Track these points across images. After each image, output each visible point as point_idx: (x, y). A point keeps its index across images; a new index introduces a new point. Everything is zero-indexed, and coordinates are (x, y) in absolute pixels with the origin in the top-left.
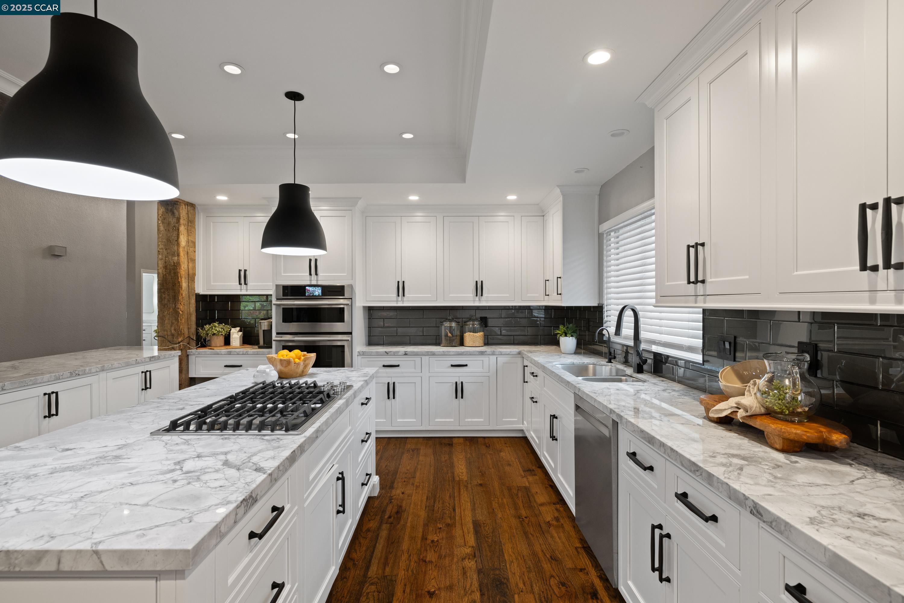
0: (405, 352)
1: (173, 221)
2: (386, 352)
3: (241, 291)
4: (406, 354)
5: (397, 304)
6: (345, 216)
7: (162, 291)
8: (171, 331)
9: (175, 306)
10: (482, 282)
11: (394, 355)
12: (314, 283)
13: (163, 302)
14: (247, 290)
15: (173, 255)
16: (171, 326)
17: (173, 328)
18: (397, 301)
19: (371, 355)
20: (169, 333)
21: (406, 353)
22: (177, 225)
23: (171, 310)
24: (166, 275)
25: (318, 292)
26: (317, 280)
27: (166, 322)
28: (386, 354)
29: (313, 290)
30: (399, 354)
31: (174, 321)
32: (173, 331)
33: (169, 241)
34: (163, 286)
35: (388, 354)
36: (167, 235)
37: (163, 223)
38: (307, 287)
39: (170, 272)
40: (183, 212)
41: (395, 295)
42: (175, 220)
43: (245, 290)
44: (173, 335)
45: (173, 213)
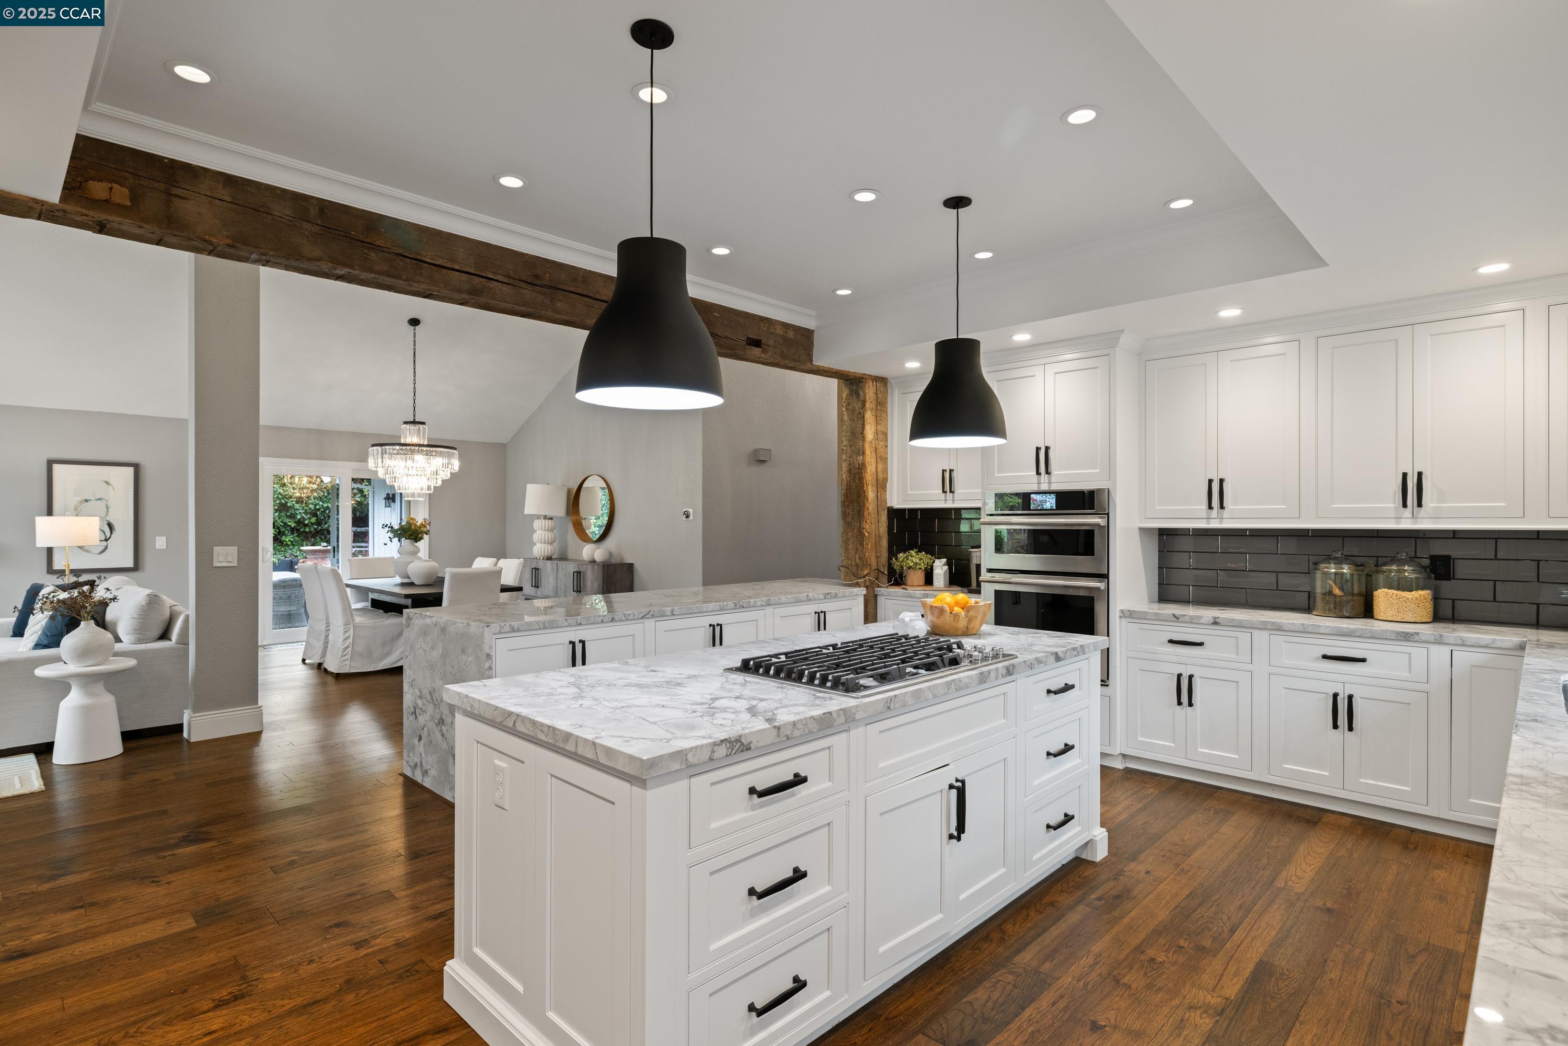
0: (1215, 618)
1: (858, 405)
2: (1174, 615)
3: (946, 503)
4: (1215, 623)
5: (1208, 523)
6: (1097, 368)
7: (846, 504)
8: (855, 560)
9: (860, 525)
10: (1420, 474)
11: (1192, 623)
12: (1044, 487)
13: (847, 520)
14: (953, 501)
15: (858, 454)
16: (856, 553)
17: (857, 556)
18: (1208, 518)
19: (1144, 619)
20: (853, 563)
21: (1217, 620)
22: (862, 411)
23: (856, 531)
24: (850, 482)
25: (1050, 502)
26: (1050, 483)
27: (851, 546)
28: (1175, 619)
29: (1042, 499)
30: (1202, 621)
31: (858, 546)
32: (858, 560)
33: (853, 434)
34: (847, 497)
35: (1178, 619)
36: (851, 425)
37: (847, 409)
38: (1032, 495)
39: (855, 477)
40: (870, 391)
41: (1205, 506)
42: (860, 404)
43: (951, 502)
44: (857, 566)
45: (858, 395)
